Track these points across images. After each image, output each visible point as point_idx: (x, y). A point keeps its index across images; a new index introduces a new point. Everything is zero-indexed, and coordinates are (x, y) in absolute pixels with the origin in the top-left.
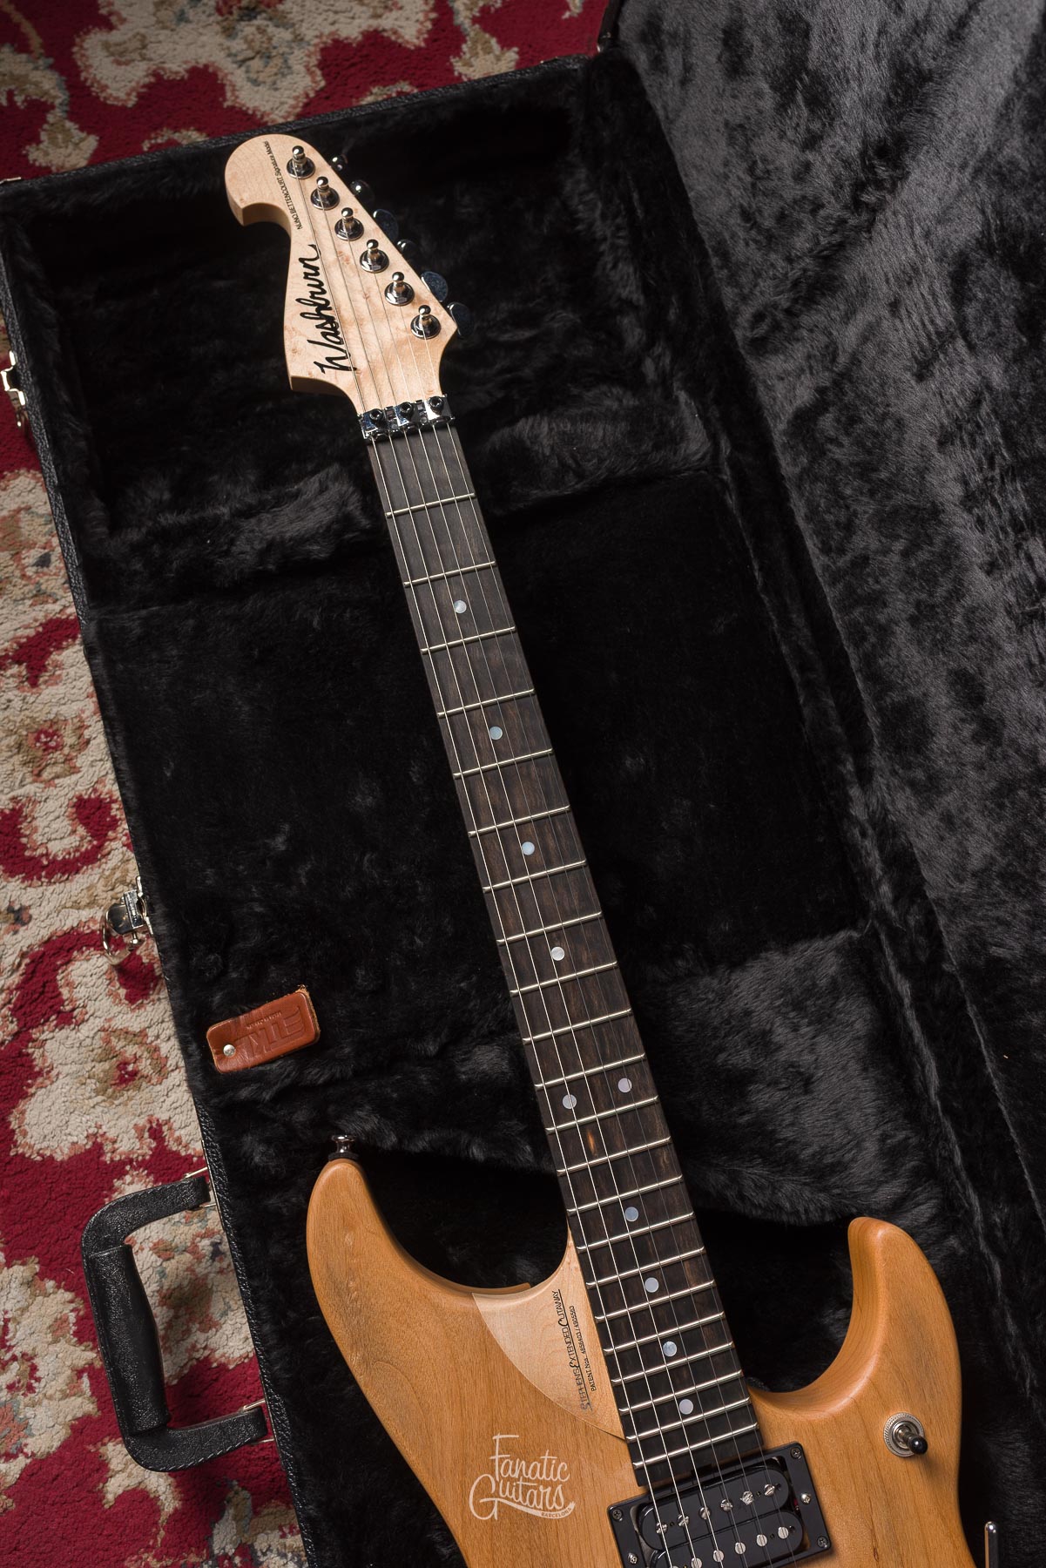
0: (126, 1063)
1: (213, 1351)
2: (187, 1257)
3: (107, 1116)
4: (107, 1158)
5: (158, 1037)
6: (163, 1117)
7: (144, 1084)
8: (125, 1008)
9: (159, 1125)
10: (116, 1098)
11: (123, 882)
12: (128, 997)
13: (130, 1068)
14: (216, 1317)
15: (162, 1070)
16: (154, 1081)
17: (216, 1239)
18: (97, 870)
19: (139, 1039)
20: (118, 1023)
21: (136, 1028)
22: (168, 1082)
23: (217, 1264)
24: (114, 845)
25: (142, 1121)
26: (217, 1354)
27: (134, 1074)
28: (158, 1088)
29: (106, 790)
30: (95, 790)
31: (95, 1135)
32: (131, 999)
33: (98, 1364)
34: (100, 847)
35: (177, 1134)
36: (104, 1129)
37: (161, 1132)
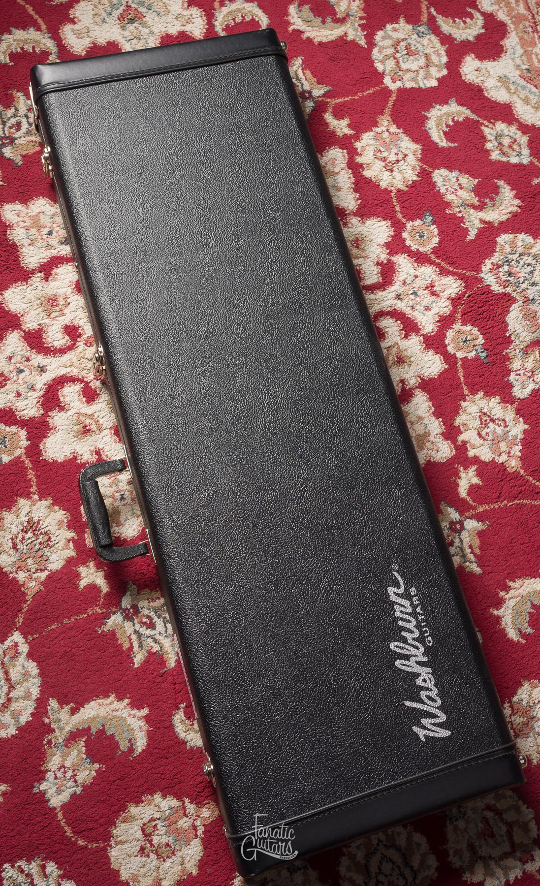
0: (86, 426)
1: (121, 534)
2: (111, 499)
3: (78, 446)
4: (79, 461)
5: (98, 417)
6: (101, 447)
7: (93, 434)
8: (85, 405)
9: (99, 450)
10: (82, 439)
11: (84, 358)
12: (86, 401)
13: (88, 428)
14: (122, 522)
15: (100, 429)
16: (97, 433)
17: (122, 493)
18: (73, 353)
19: (91, 417)
20: (82, 411)
21: (90, 413)
22: (103, 434)
23: (123, 502)
24: (80, 343)
25: (92, 448)
26: (123, 535)
27: (89, 430)
28: (99, 436)
29: (76, 323)
30: (72, 323)
31: (74, 453)
32: (88, 402)
33: (76, 538)
34: (74, 344)
35: (106, 453)
36: (77, 451)
37: (100, 452)
